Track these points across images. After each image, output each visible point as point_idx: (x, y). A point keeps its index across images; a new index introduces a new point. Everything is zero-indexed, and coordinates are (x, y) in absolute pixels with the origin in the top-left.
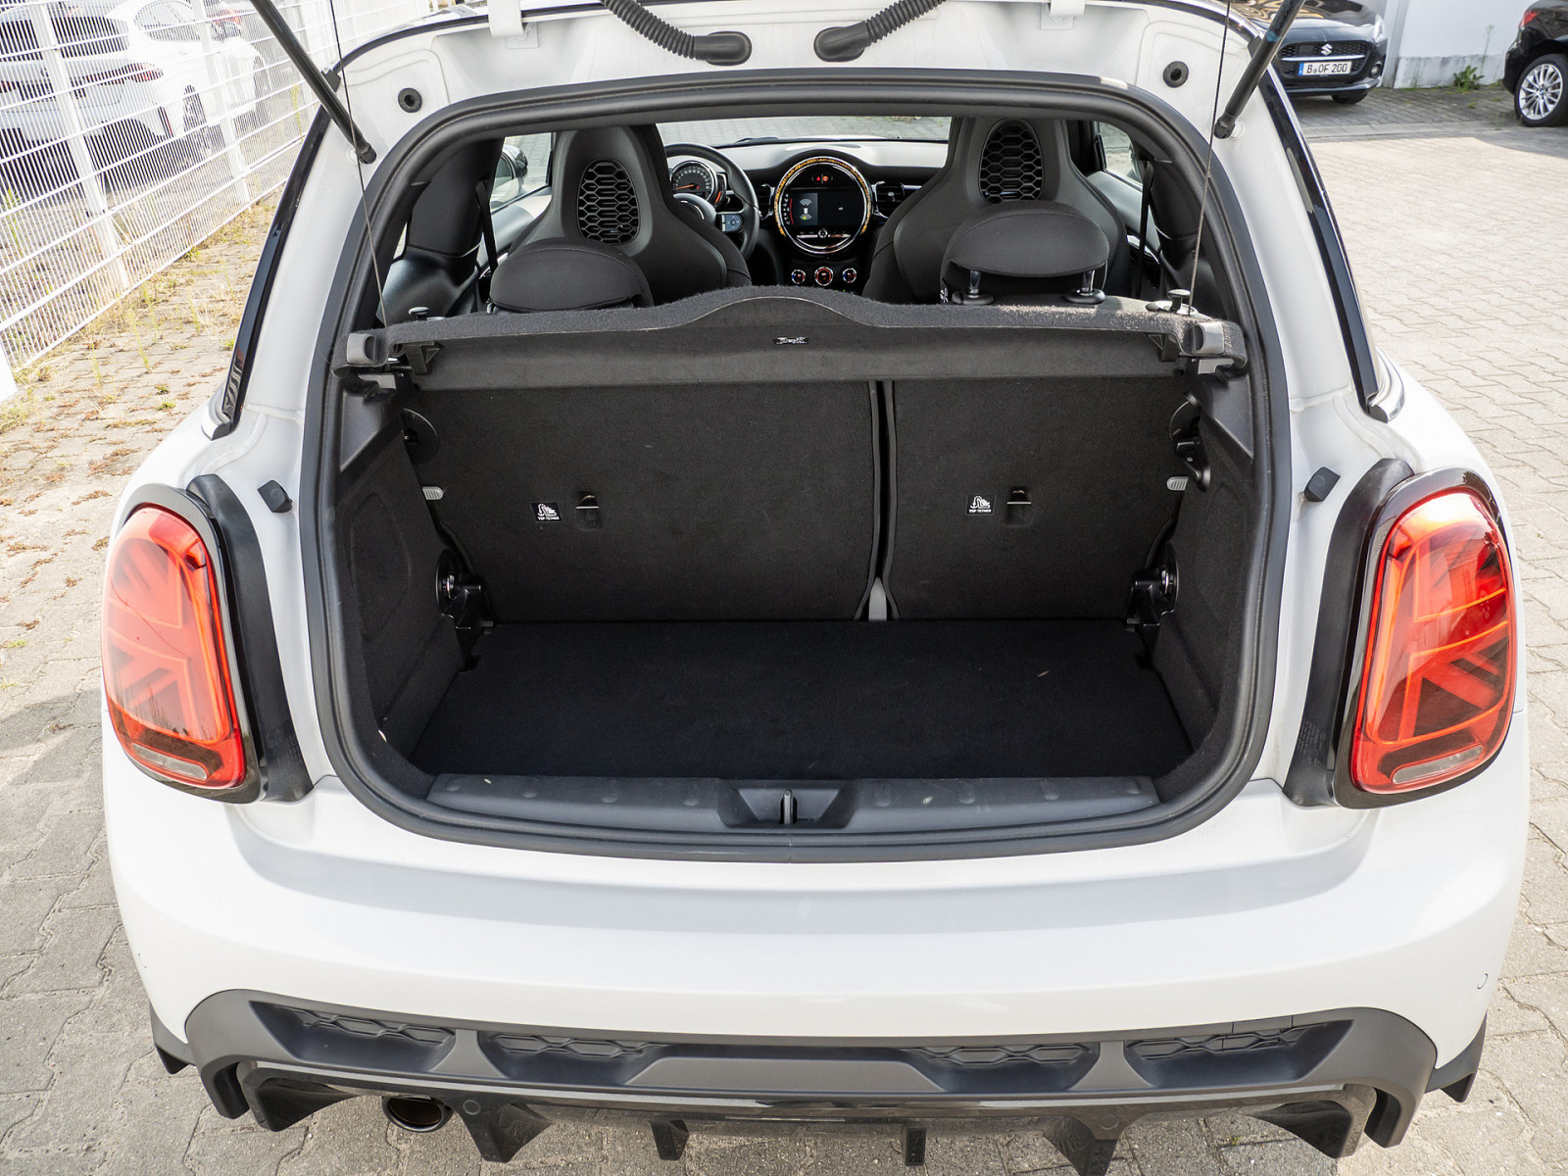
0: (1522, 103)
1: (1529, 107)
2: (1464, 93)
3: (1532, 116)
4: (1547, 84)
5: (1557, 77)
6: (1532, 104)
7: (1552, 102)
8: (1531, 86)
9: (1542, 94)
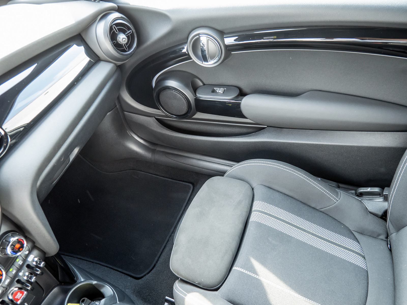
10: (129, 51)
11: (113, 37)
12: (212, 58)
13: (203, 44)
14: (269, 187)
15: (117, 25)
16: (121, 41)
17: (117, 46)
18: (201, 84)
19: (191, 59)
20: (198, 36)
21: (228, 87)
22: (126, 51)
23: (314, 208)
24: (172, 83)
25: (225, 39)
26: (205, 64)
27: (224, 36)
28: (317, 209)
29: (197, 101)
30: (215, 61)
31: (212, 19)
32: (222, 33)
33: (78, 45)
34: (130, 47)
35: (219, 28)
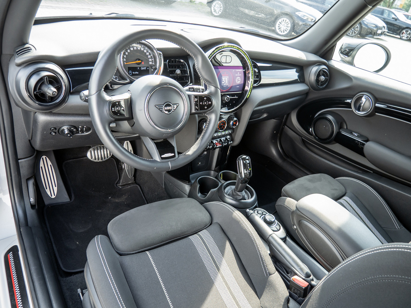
0: (213, 11)
1: (214, 11)
2: (194, 5)
3: (215, 14)
4: (219, 6)
5: (221, 5)
6: (215, 11)
7: (220, 11)
8: (214, 6)
9: (218, 9)
10: (320, 86)
11: (318, 75)
12: (363, 110)
13: (362, 102)
14: (357, 197)
15: (324, 71)
16: (321, 79)
17: (317, 80)
18: (345, 127)
19: (351, 108)
20: (362, 95)
21: (360, 136)
22: (319, 86)
23: (380, 225)
24: (330, 117)
25: (376, 104)
26: (357, 112)
27: (377, 102)
28: (382, 227)
29: (339, 133)
30: (365, 113)
31: (376, 90)
32: (377, 100)
33: (297, 71)
34: (322, 85)
35: (377, 96)
